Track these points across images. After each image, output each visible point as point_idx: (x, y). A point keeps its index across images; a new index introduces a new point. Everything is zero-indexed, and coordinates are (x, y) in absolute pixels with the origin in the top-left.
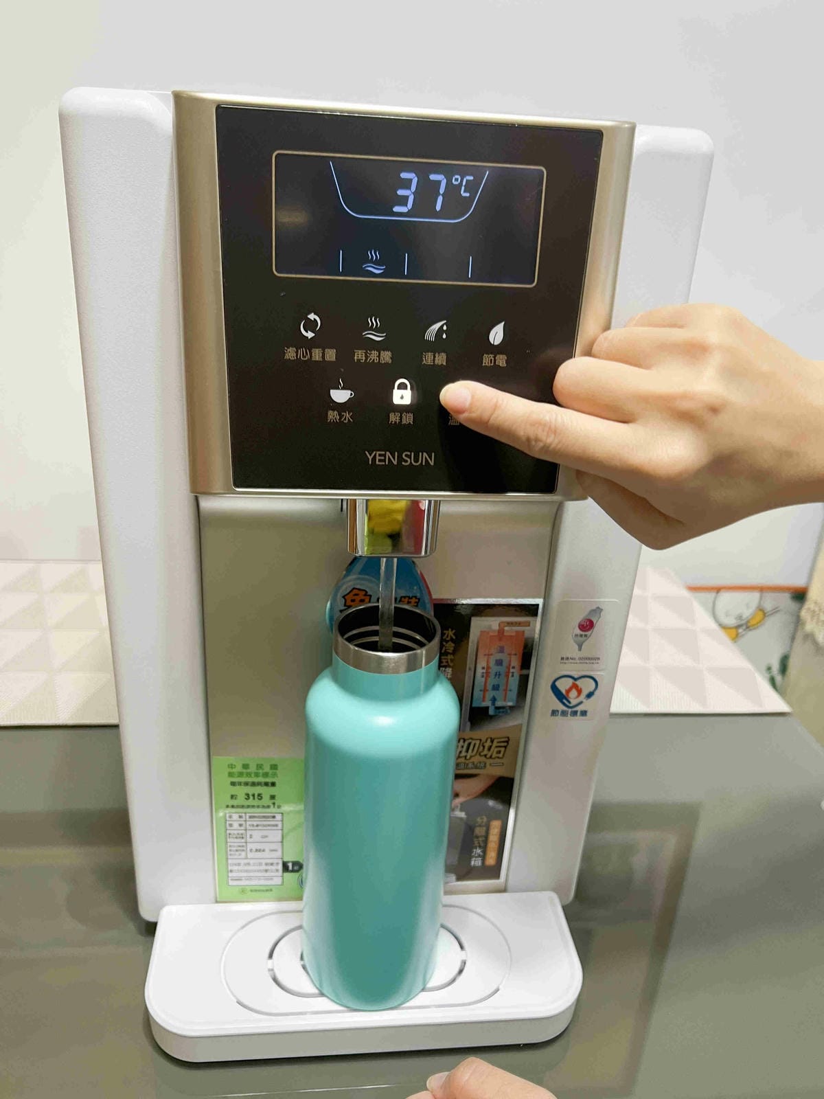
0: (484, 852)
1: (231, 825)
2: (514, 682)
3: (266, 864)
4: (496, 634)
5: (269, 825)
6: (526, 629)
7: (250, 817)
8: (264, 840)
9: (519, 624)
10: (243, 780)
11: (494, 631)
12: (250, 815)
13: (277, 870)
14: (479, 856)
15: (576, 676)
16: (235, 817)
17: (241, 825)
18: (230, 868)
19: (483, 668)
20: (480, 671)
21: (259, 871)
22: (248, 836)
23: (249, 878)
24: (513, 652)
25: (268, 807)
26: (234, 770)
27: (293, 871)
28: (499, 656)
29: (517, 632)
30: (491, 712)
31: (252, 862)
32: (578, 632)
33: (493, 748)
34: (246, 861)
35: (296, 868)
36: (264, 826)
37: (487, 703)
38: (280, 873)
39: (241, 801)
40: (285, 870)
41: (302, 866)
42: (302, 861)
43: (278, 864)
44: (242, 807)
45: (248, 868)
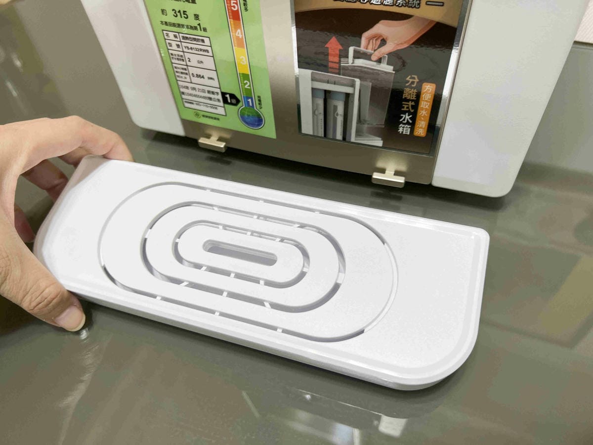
0: (414, 119)
1: (170, 45)
3: (209, 92)
5: (201, 50)
7: (183, 37)
8: (201, 65)
12: (183, 35)
13: (219, 100)
14: (408, 123)
16: (171, 35)
17: (178, 46)
18: (182, 89)
21: (204, 98)
22: (187, 60)
23: (198, 103)
25: (196, 28)
27: (231, 104)
31: (196, 87)
34: (192, 85)
35: (234, 101)
36: (197, 50)
38: (221, 104)
39: (170, 18)
40: (225, 101)
41: (238, 101)
42: (239, 97)
43: (218, 93)
44: (174, 25)
45: (194, 92)
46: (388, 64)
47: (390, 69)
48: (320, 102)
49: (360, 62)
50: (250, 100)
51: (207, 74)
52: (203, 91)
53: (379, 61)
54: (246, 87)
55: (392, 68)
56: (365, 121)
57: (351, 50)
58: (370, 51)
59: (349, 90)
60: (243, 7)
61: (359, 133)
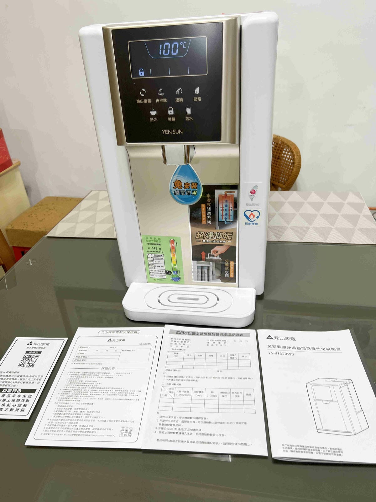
0: (229, 272)
1: (149, 257)
2: (232, 213)
3: (161, 271)
4: (224, 196)
5: (160, 258)
6: (234, 194)
7: (154, 255)
8: (159, 263)
9: (231, 192)
10: (151, 243)
11: (223, 195)
13: (164, 273)
14: (228, 274)
15: (252, 211)
16: (150, 255)
17: (152, 258)
18: (150, 272)
19: (221, 208)
20: (220, 209)
21: (159, 273)
22: (154, 262)
23: (156, 276)
24: (231, 202)
25: (159, 252)
26: (148, 239)
27: (169, 274)
28: (226, 204)
29: (231, 195)
30: (225, 223)
31: (156, 270)
32: (251, 194)
33: (228, 235)
34: (155, 270)
35: (170, 273)
37: (224, 220)
38: (165, 274)
39: (151, 250)
40: (166, 273)
41: (171, 273)
42: (172, 271)
43: (164, 271)
44: (152, 251)
45: (155, 272)
46: (219, 257)
47: (220, 259)
48: (200, 270)
49: (211, 257)
50: (176, 272)
51: (160, 265)
52: (159, 271)
53: (217, 257)
54: (175, 268)
55: (220, 258)
56: (214, 274)
57: (208, 254)
58: (214, 254)
59: (209, 265)
60: (176, 245)
61: (213, 279)
